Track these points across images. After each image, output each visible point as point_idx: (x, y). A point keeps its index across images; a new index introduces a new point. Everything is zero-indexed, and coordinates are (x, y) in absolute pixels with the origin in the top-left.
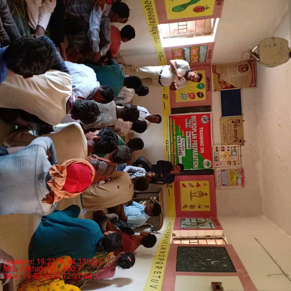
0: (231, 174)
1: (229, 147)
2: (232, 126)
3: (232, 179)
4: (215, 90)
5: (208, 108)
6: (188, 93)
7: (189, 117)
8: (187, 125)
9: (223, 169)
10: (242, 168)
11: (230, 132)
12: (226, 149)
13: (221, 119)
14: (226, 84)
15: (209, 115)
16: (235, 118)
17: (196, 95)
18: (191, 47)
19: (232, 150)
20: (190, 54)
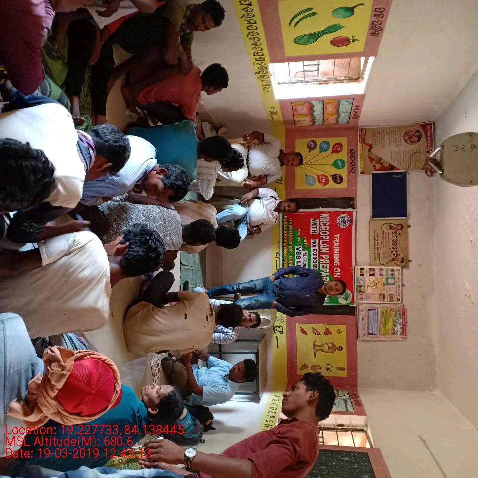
0: (384, 316)
1: (383, 269)
2: (389, 234)
3: (385, 324)
4: (362, 173)
5: (349, 202)
6: (317, 175)
7: (317, 216)
8: (313, 229)
9: (370, 307)
10: (404, 306)
11: (386, 244)
12: (377, 273)
13: (371, 222)
14: (382, 162)
15: (350, 214)
16: (395, 220)
17: (330, 179)
18: (324, 101)
19: (387, 275)
20: (322, 111)
